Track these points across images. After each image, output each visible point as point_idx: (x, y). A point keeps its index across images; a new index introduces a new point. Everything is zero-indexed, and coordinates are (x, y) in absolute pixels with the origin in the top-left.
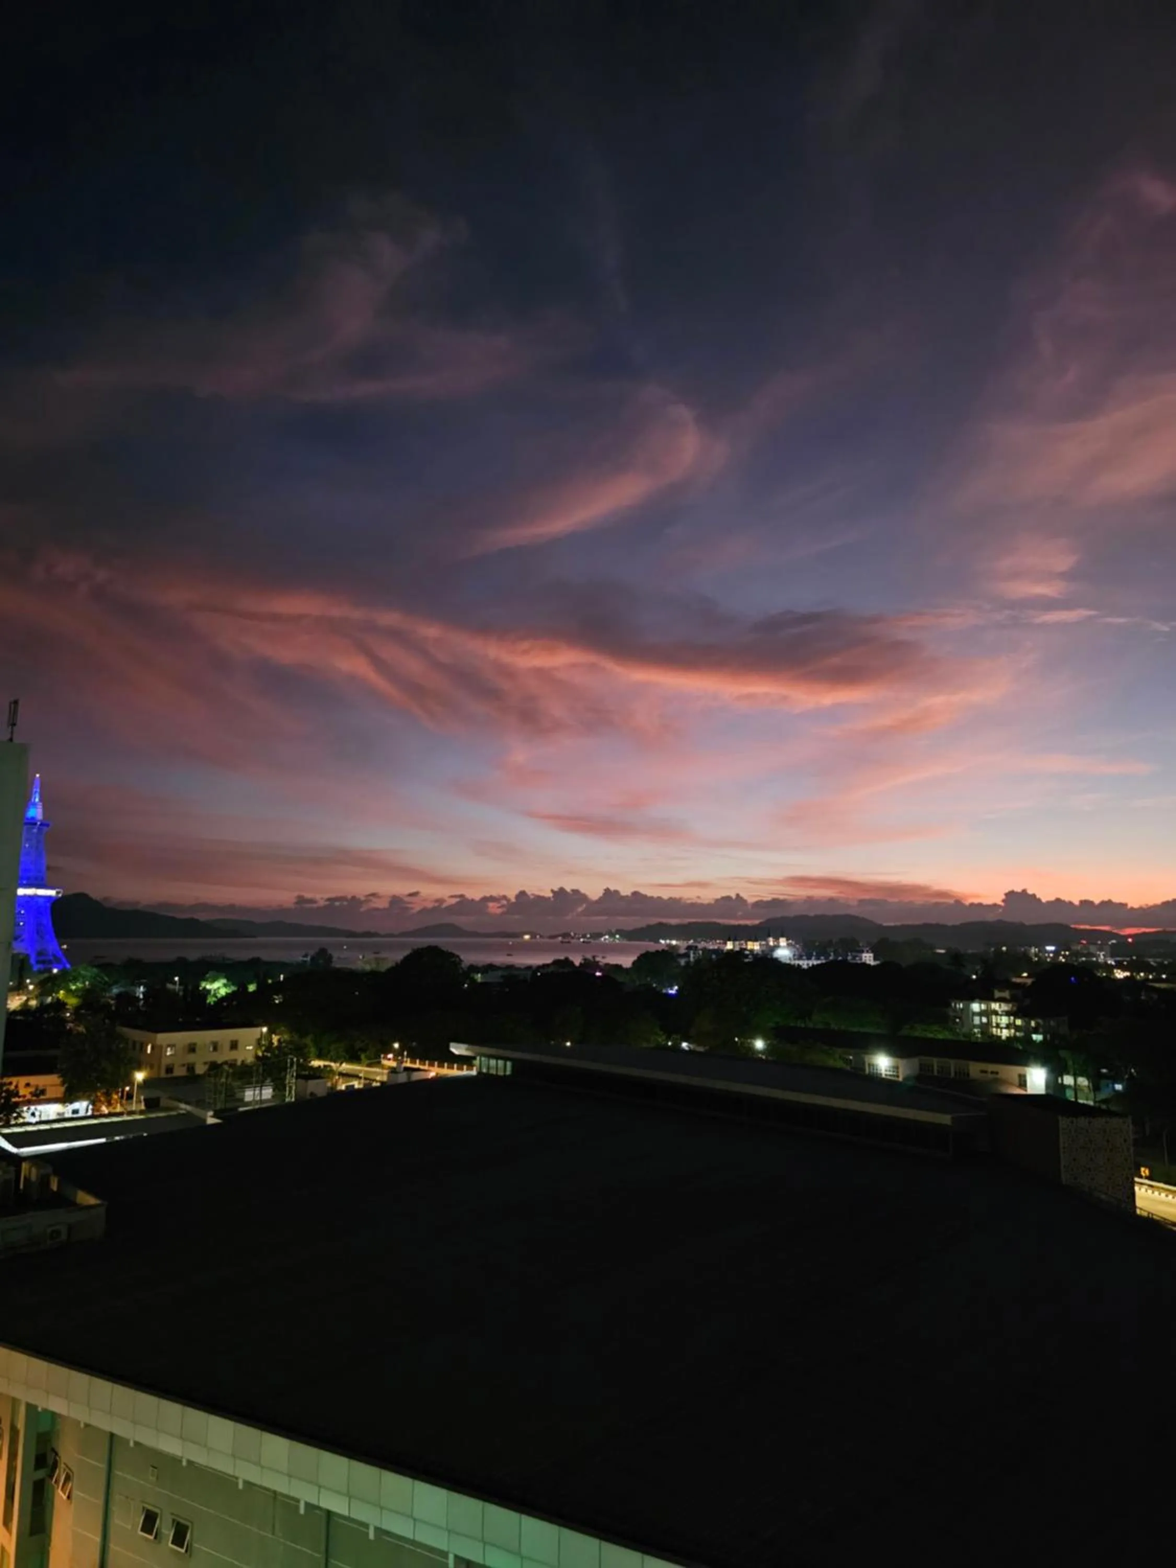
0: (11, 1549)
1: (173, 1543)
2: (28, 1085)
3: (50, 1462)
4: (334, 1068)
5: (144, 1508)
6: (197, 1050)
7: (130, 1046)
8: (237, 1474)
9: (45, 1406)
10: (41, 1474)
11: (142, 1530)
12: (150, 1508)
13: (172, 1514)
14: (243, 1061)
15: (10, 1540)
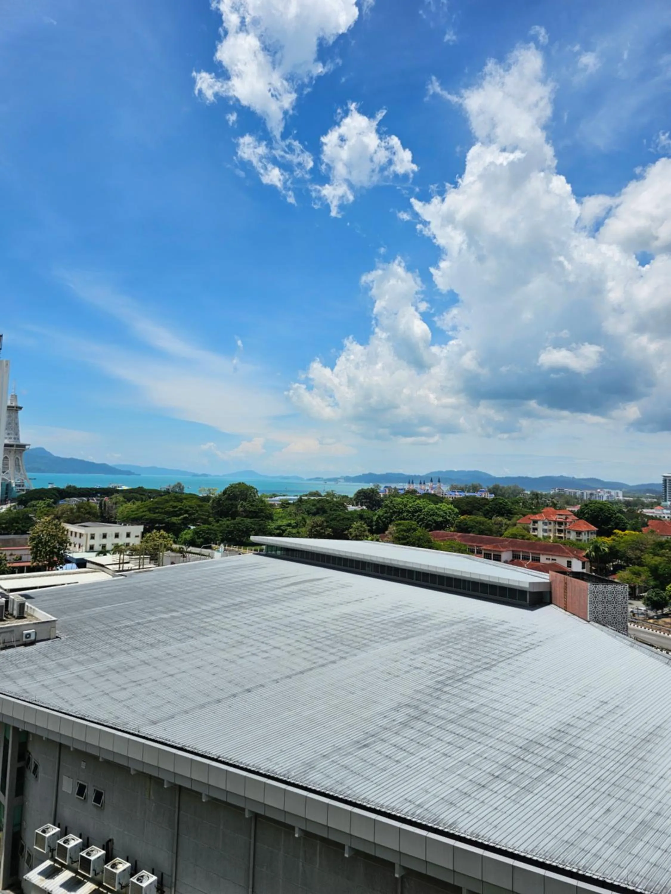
0: (5, 803)
1: (94, 801)
2: (11, 555)
3: (27, 757)
4: (185, 549)
5: (78, 783)
6: (107, 537)
7: (69, 533)
8: (130, 766)
9: (23, 728)
10: (21, 764)
11: (77, 794)
12: (81, 782)
13: (94, 786)
14: (133, 544)
15: (5, 799)
